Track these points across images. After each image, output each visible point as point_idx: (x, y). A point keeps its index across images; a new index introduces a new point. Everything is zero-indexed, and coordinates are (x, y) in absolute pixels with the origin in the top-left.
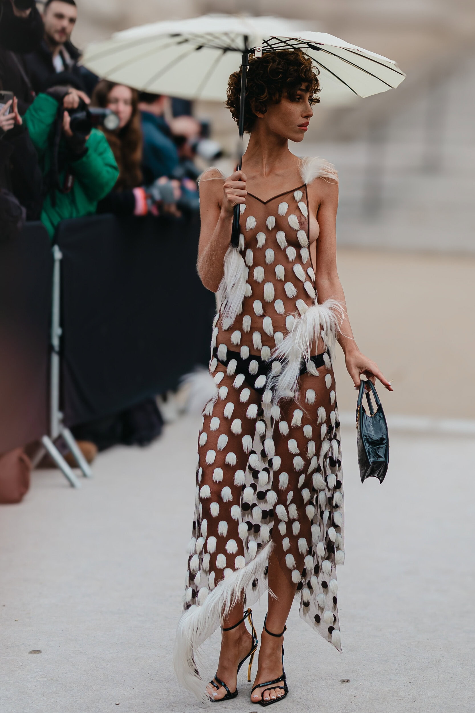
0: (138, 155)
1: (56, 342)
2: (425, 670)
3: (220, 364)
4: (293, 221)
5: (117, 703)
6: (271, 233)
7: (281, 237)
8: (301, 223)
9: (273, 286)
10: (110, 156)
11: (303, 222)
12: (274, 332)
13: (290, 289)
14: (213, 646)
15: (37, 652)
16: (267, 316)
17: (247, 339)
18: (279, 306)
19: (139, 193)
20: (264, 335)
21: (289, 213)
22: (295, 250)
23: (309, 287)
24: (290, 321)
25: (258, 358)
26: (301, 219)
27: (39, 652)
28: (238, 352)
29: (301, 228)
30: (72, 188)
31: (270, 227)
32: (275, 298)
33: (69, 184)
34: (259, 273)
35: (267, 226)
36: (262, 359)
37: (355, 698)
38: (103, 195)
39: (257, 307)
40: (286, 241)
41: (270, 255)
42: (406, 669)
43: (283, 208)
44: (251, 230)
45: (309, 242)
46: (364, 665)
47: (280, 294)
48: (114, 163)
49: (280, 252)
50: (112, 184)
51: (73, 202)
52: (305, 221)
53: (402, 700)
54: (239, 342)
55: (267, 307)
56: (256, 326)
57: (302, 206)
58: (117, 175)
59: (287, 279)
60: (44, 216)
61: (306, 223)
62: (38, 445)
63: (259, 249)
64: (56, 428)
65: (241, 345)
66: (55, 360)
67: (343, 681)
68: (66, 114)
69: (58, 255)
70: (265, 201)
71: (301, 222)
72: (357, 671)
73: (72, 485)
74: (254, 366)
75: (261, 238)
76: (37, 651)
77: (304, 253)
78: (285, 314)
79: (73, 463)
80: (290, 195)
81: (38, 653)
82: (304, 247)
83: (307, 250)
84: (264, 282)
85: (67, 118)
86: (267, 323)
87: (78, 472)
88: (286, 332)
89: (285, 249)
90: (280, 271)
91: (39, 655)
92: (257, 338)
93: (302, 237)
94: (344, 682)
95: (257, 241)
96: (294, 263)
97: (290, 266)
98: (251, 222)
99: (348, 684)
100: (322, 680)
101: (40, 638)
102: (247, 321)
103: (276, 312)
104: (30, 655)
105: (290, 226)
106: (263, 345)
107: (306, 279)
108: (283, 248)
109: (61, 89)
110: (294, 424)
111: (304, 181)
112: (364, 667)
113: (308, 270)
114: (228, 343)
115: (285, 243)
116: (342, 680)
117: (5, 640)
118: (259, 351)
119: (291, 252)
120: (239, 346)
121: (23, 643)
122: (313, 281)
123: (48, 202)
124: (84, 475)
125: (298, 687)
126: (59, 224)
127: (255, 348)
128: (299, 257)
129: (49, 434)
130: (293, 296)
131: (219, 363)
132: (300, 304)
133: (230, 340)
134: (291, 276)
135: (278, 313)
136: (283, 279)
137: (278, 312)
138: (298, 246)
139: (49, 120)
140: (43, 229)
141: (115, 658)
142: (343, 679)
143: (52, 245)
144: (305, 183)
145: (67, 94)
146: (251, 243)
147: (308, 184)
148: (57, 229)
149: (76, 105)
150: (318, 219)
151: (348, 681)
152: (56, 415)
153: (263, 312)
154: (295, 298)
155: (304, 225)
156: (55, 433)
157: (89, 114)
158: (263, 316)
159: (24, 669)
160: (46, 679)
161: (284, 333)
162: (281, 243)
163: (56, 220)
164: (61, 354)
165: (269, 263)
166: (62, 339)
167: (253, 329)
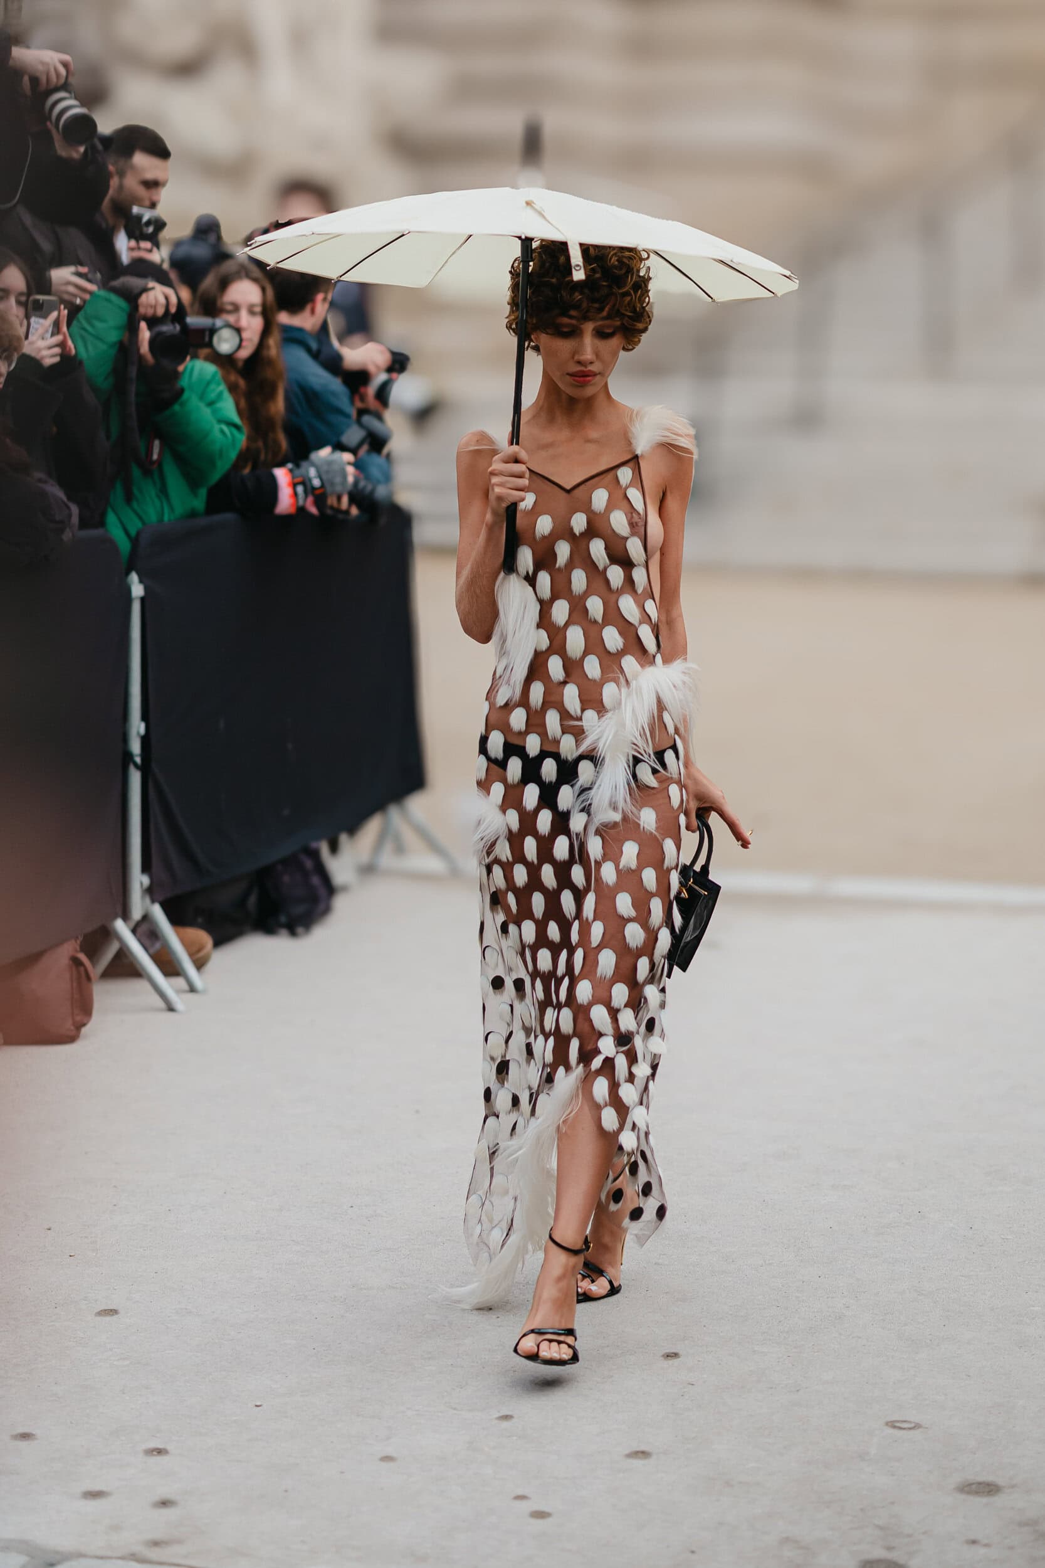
0: (279, 405)
1: (136, 747)
2: (815, 1333)
3: (493, 766)
4: (619, 521)
5: (258, 1404)
6: (579, 542)
7: (597, 548)
8: (632, 525)
9: (582, 632)
10: (228, 407)
11: (636, 523)
12: (583, 710)
13: (612, 638)
14: (429, 1297)
15: (111, 1313)
16: (571, 682)
17: (536, 722)
18: (592, 667)
19: (282, 475)
20: (565, 715)
21: (610, 506)
22: (621, 569)
23: (646, 634)
24: (609, 691)
25: (556, 756)
26: (632, 517)
27: (113, 1312)
28: (521, 744)
29: (634, 533)
30: (159, 463)
31: (577, 530)
32: (586, 653)
33: (155, 457)
34: (560, 611)
35: (571, 529)
36: (562, 757)
37: (690, 1386)
38: (216, 476)
39: (555, 667)
40: (606, 557)
41: (579, 579)
42: (781, 1332)
43: (600, 498)
44: (544, 537)
45: (647, 556)
46: (705, 1326)
47: (594, 645)
48: (236, 419)
49: (596, 574)
50: (233, 455)
51: (163, 491)
52: (639, 520)
53: (776, 1388)
54: (523, 728)
55: (573, 668)
56: (553, 700)
57: (634, 495)
58: (241, 439)
59: (606, 621)
60: (111, 518)
61: (641, 523)
62: (106, 934)
63: (559, 569)
64: (139, 904)
65: (527, 732)
66: (135, 779)
67: (668, 1356)
68: (143, 325)
69: (137, 590)
70: (568, 487)
71: (632, 523)
72: (692, 1337)
73: (171, 1009)
74: (549, 769)
75: (563, 551)
76: (111, 1310)
77: (639, 575)
78: (601, 679)
79: (170, 968)
80: (610, 476)
81: (113, 1315)
82: (639, 565)
83: (644, 571)
84: (567, 624)
85: (145, 334)
86: (571, 695)
87: (180, 982)
88: (601, 709)
89: (605, 569)
90: (595, 606)
91: (115, 1317)
92: (552, 719)
93: (634, 548)
94: (669, 1358)
95: (554, 556)
96: (620, 592)
97: (613, 597)
98: (544, 525)
99: (676, 1362)
100: (630, 1355)
101: (116, 1288)
102: (537, 691)
103: (587, 676)
104: (99, 1318)
105: (613, 530)
106: (563, 733)
107: (640, 621)
108: (601, 567)
109: (134, 282)
110: (624, 866)
111: (635, 450)
112: (705, 1328)
113: (645, 605)
114: (505, 728)
115: (605, 559)
116: (666, 1353)
117: (52, 1291)
118: (557, 742)
119: (616, 575)
120: (523, 734)
121: (86, 1297)
122: (653, 622)
123: (119, 491)
124: (192, 989)
125: (586, 1368)
126: (138, 533)
127: (550, 738)
128: (629, 581)
129: (125, 916)
130: (618, 650)
131: (490, 763)
132: (629, 663)
133: (508, 725)
134: (613, 616)
135: (589, 679)
136: (600, 621)
137: (590, 676)
138: (627, 564)
139: (114, 336)
140: (111, 543)
141: (252, 1322)
142: (668, 1351)
143: (128, 573)
144: (636, 453)
145: (145, 290)
146: (545, 560)
147: (642, 455)
148: (135, 541)
149: (160, 311)
150: (660, 516)
151: (676, 1355)
152: (139, 880)
153: (564, 675)
154: (621, 654)
155: (638, 526)
156: (137, 914)
157: (185, 327)
158: (565, 683)
159: (87, 1343)
160: (127, 1362)
161: (599, 712)
162: (599, 560)
163: (134, 526)
164: (145, 769)
165: (577, 594)
166: (145, 740)
167: (546, 705)
